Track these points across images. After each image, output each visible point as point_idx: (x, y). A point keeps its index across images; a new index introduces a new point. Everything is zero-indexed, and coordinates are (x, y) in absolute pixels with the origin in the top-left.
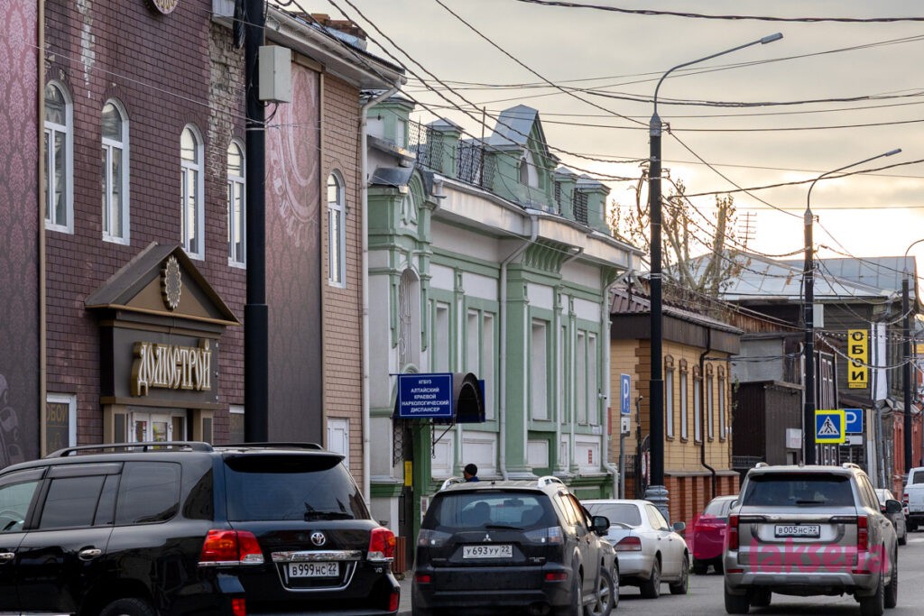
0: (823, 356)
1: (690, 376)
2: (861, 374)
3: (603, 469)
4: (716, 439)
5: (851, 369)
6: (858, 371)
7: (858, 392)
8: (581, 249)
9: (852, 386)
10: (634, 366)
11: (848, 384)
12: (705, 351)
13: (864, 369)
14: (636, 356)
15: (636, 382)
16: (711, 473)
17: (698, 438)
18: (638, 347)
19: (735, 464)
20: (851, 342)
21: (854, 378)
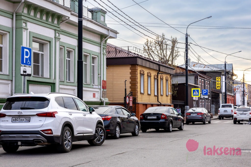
0: (206, 80)
1: (152, 77)
2: (219, 86)
3: (101, 100)
4: (165, 95)
5: (217, 85)
6: (218, 86)
7: (219, 90)
8: (69, 17)
9: (217, 89)
10: (130, 72)
11: (216, 88)
12: (159, 71)
13: (220, 85)
14: (130, 69)
15: (130, 77)
16: (160, 104)
17: (156, 94)
18: (131, 67)
19: (172, 102)
20: (217, 80)
21: (218, 87)
